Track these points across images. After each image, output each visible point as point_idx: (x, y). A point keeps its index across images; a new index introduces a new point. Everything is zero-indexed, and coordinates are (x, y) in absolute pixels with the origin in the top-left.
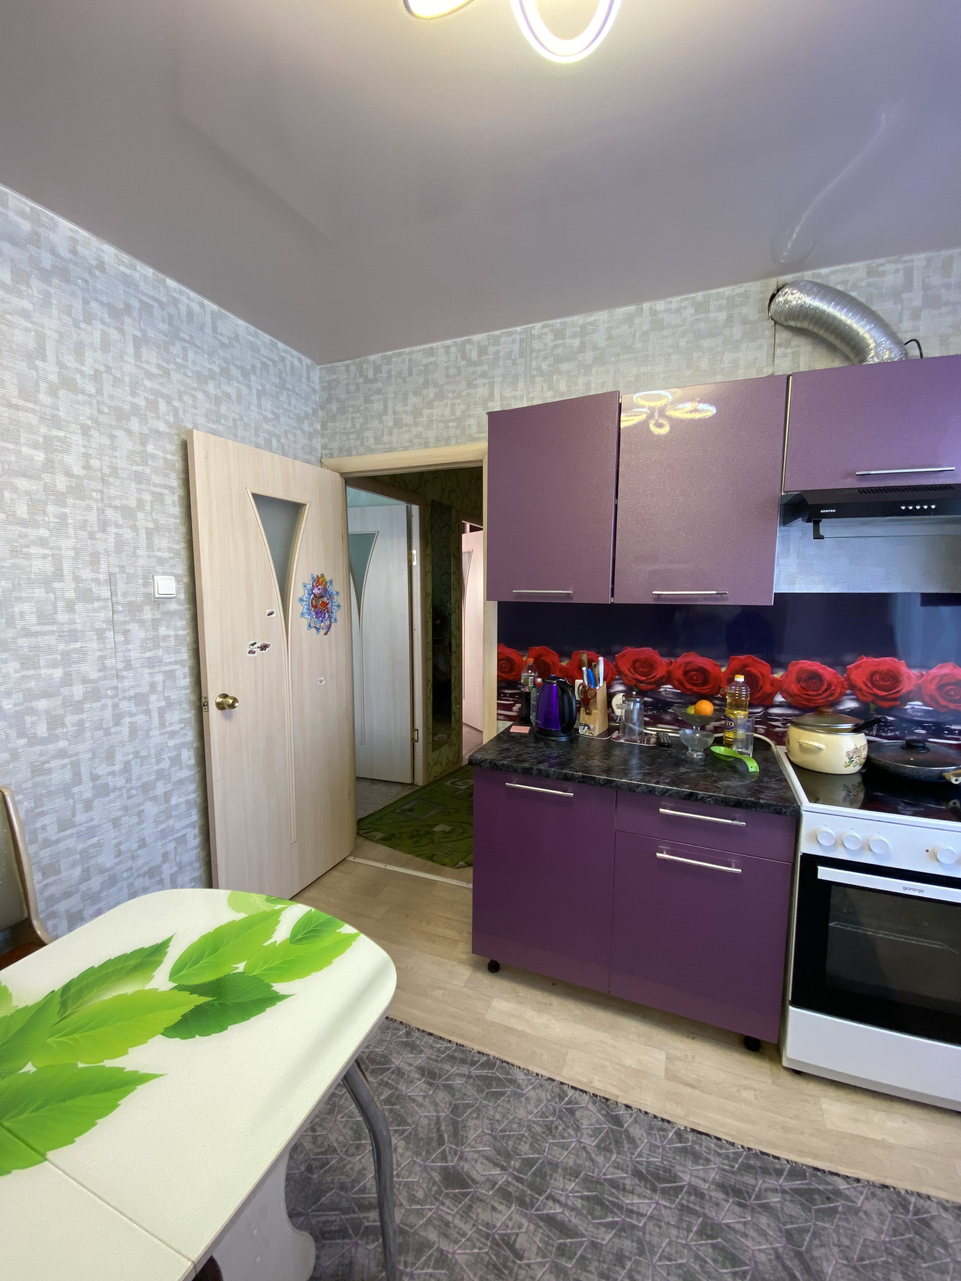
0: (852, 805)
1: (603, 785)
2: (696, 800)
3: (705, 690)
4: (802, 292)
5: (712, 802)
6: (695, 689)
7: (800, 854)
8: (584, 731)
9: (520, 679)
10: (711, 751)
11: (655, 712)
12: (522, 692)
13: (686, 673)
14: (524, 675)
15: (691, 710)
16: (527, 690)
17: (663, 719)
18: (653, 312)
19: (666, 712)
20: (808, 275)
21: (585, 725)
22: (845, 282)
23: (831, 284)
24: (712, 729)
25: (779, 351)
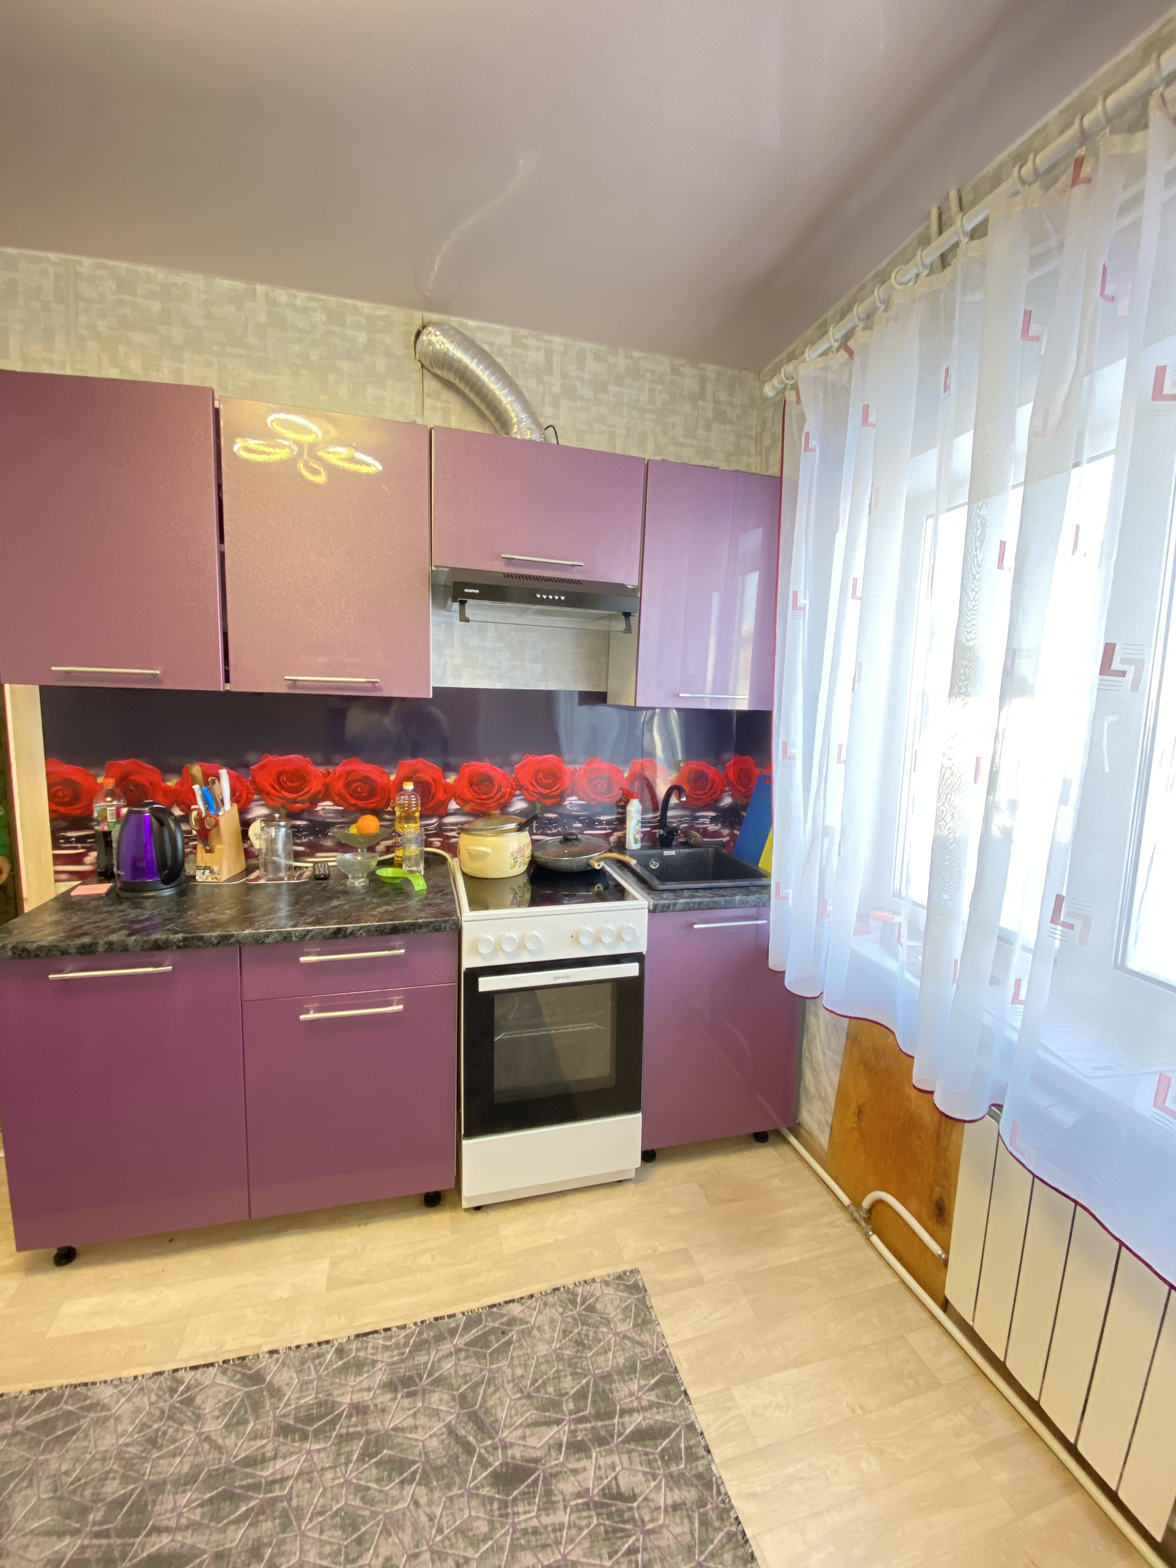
0: (519, 905)
1: (219, 943)
2: (345, 936)
3: (371, 804)
4: (445, 336)
5: (364, 934)
6: (360, 803)
7: (463, 970)
8: (205, 877)
9: (92, 812)
10: (378, 876)
11: (311, 838)
12: (97, 831)
13: (347, 785)
14: (97, 808)
15: (353, 830)
16: (106, 828)
17: (322, 845)
18: (272, 302)
19: (325, 836)
20: (455, 321)
21: (205, 868)
22: (491, 344)
23: (478, 342)
24: (384, 849)
25: (428, 402)
